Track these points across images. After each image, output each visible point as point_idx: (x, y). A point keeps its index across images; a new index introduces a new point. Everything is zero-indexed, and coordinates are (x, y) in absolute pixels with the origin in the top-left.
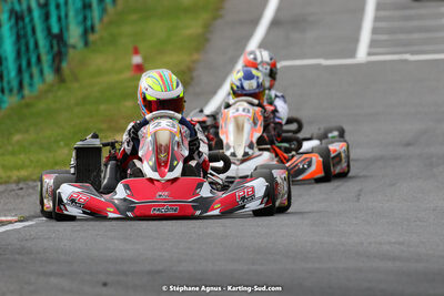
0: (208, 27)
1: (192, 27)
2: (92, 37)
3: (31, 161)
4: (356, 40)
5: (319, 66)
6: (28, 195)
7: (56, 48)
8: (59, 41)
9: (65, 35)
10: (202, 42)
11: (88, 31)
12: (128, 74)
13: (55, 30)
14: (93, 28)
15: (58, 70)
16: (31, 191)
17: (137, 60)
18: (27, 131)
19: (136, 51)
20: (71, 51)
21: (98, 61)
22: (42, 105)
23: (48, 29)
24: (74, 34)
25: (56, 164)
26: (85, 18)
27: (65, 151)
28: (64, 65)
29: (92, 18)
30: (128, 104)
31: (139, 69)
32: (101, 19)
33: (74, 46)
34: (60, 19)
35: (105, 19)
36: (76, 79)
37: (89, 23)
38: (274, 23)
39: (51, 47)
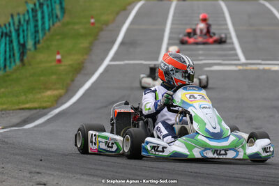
0: (92, 44)
1: (84, 43)
2: (38, 46)
3: (8, 101)
4: (159, 53)
5: (141, 64)
7: (21, 50)
8: (23, 46)
9: (26, 44)
10: (88, 51)
11: (36, 43)
12: (54, 64)
13: (22, 41)
14: (39, 42)
15: (22, 60)
16: (7, 115)
17: (58, 57)
18: (7, 87)
19: (58, 53)
20: (28, 52)
21: (41, 57)
22: (14, 76)
24: (30, 44)
25: (19, 103)
26: (35, 37)
27: (24, 97)
28: (25, 58)
29: (39, 37)
30: (54, 77)
31: (59, 61)
32: (43, 37)
33: (30, 50)
34: (24, 37)
35: (45, 37)
36: (30, 65)
37: (37, 39)
38: (122, 43)
39: (19, 49)
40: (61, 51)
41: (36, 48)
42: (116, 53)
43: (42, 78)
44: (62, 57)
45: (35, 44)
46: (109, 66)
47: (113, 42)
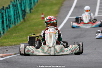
0: (59, 8)
1: (56, 8)
2: (32, 11)
3: (17, 40)
4: (95, 11)
6: (17, 48)
7: (23, 13)
8: (24, 12)
10: (58, 12)
12: (40, 19)
13: (23, 9)
14: (32, 8)
15: (24, 19)
16: (17, 47)
17: (42, 16)
18: (16, 33)
19: (42, 14)
21: (33, 16)
22: (20, 27)
23: (22, 9)
24: (28, 10)
25: (23, 41)
26: (30, 6)
27: (26, 38)
28: (25, 17)
29: (32, 6)
30: (41, 26)
31: (43, 18)
32: (34, 6)
33: (28, 13)
34: (24, 6)
35: (35, 6)
36: (28, 21)
37: (31, 7)
38: (76, 7)
39: (22, 13)
40: (44, 13)
41: (31, 12)
42: (73, 12)
43: (34, 27)
44: (44, 16)
45: (30, 10)
46: (69, 19)
47: (71, 7)
